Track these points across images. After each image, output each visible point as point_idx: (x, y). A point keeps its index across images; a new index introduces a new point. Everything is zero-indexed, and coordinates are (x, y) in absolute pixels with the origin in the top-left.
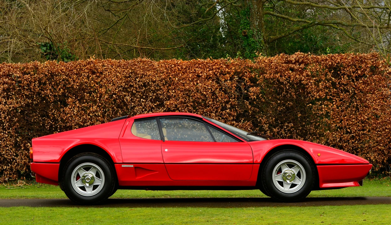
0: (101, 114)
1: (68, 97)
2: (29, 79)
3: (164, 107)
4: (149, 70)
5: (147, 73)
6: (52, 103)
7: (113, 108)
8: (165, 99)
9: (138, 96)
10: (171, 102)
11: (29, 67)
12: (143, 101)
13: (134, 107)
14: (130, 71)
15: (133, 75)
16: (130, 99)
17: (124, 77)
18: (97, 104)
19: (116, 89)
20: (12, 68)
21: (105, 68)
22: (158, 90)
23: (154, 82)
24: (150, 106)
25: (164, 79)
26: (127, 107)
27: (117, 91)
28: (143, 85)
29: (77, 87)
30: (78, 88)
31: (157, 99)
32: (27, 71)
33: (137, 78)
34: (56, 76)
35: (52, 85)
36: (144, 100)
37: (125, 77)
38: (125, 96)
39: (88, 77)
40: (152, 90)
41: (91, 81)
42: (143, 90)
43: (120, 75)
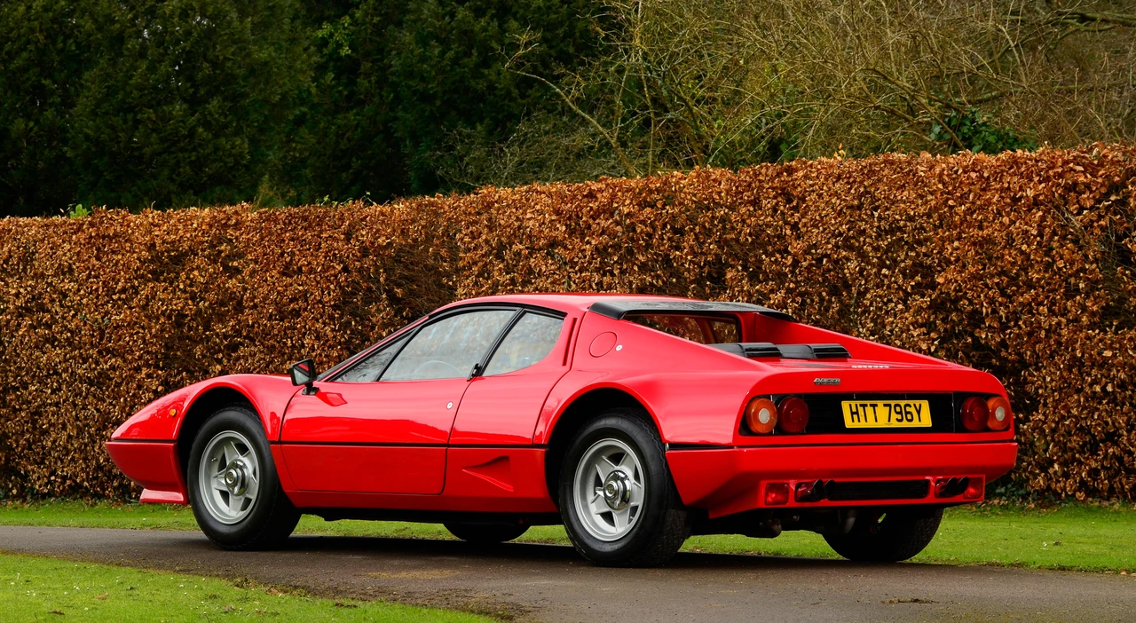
0: (793, 313)
1: (727, 265)
2: (650, 219)
3: (934, 289)
4: (904, 186)
5: (895, 196)
6: (692, 282)
7: (820, 295)
8: (939, 269)
9: (875, 260)
10: (949, 277)
11: (653, 186)
12: (885, 276)
13: (867, 290)
14: (862, 190)
15: (866, 201)
16: (857, 269)
17: (848, 208)
18: (787, 284)
19: (828, 243)
20: (619, 191)
21: (811, 182)
22: (920, 243)
23: (911, 219)
24: (900, 288)
25: (936, 209)
26: (849, 292)
27: (830, 246)
28: (887, 227)
29: (747, 240)
30: (750, 240)
31: (918, 267)
32: (648, 200)
33: (876, 209)
34: (708, 209)
35: (695, 234)
36: (887, 273)
37: (851, 207)
38: (848, 259)
39: (775, 210)
40: (907, 243)
41: (778, 222)
42: (886, 243)
43: (838, 202)
